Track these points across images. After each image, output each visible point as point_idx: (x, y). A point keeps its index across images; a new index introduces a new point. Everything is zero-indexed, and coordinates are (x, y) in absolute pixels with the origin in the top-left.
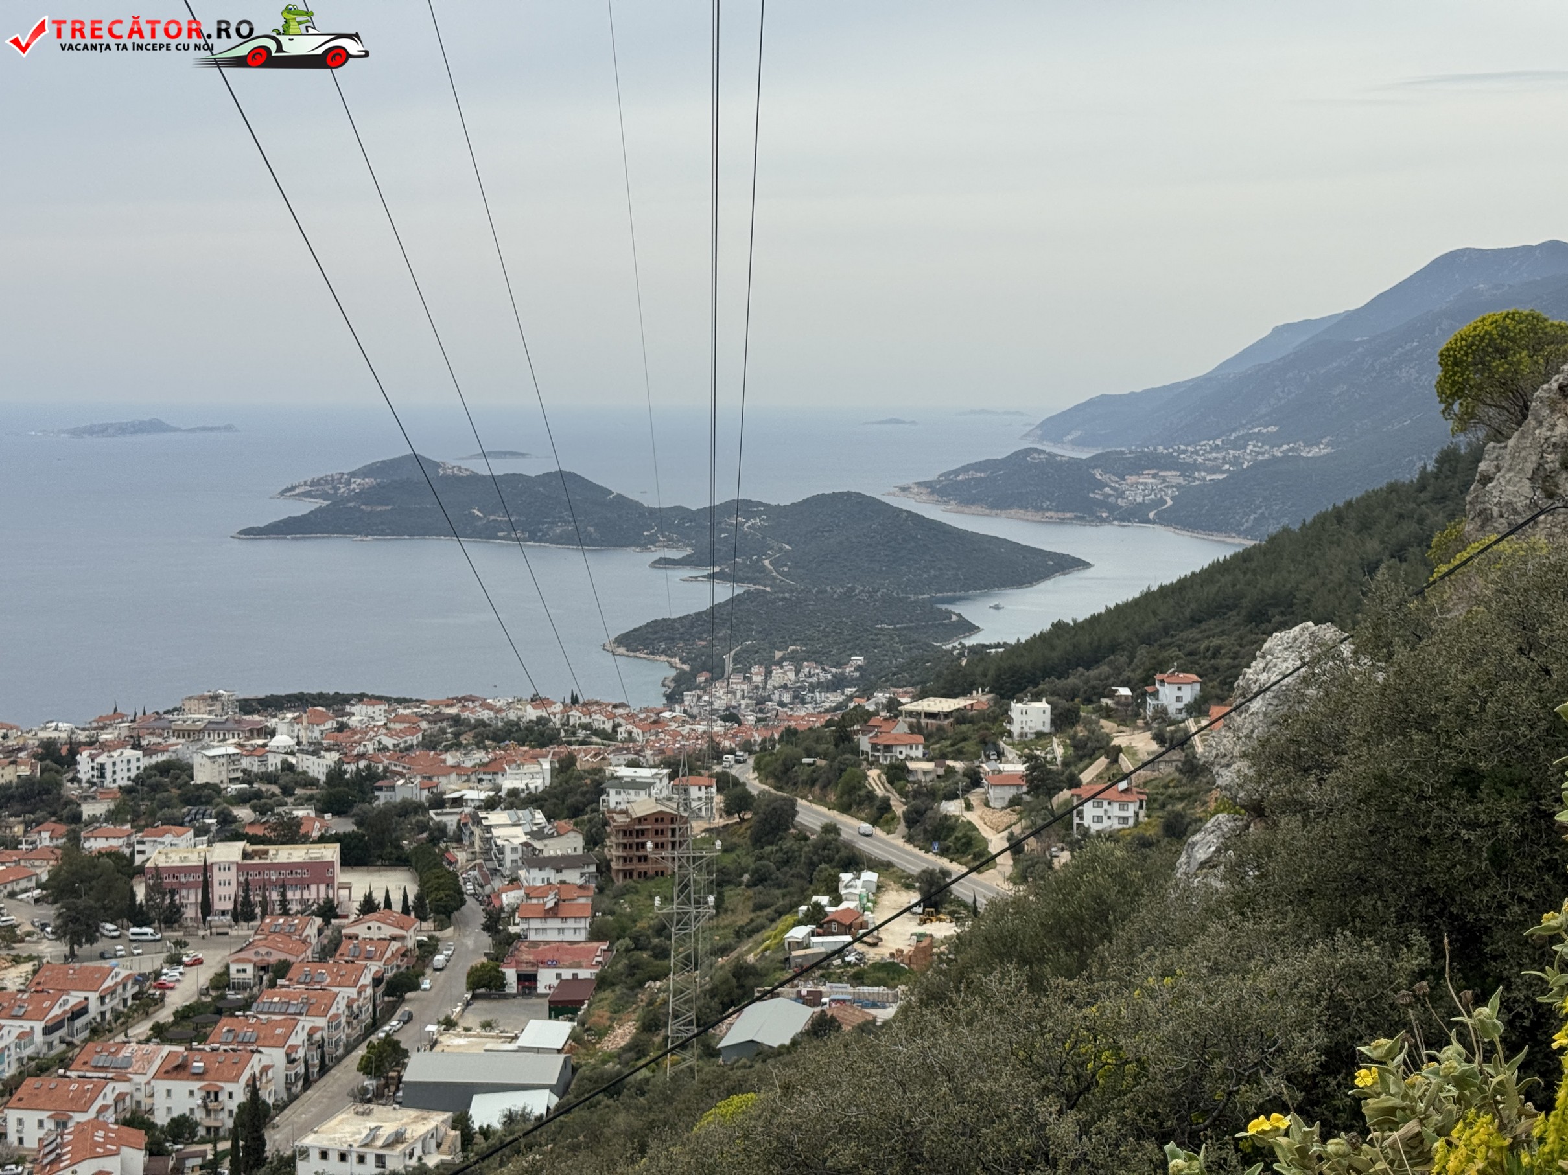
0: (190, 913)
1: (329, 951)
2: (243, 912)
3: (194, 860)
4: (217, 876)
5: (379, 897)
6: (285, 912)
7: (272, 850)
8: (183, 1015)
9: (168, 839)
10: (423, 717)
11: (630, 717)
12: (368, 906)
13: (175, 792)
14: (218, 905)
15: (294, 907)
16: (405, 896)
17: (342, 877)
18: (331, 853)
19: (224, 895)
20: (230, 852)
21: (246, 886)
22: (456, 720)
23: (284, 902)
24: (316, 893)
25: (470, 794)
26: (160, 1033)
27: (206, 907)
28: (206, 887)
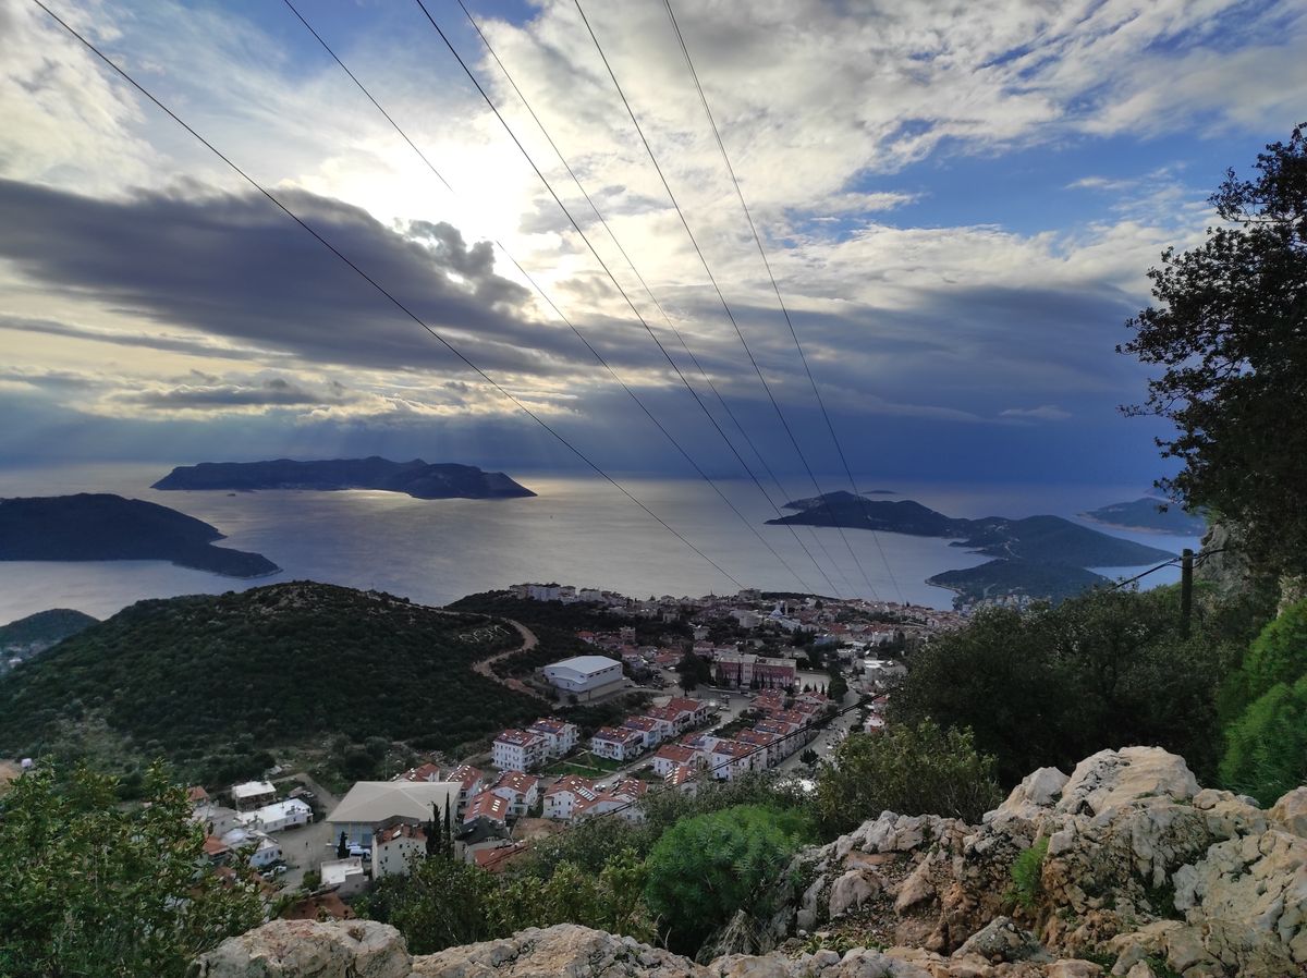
0: (733, 683)
1: (789, 706)
2: (755, 686)
3: (735, 661)
4: (745, 668)
5: (811, 686)
6: (772, 687)
7: (768, 659)
8: (728, 726)
9: (727, 650)
10: (839, 607)
11: (934, 615)
12: (807, 689)
13: (732, 630)
14: (744, 682)
15: (776, 686)
16: (823, 688)
17: (796, 674)
18: (793, 664)
19: (747, 677)
20: (750, 659)
21: (755, 674)
22: (853, 610)
23: (772, 683)
24: (786, 681)
25: (856, 643)
26: (718, 733)
27: (739, 681)
28: (740, 671)
